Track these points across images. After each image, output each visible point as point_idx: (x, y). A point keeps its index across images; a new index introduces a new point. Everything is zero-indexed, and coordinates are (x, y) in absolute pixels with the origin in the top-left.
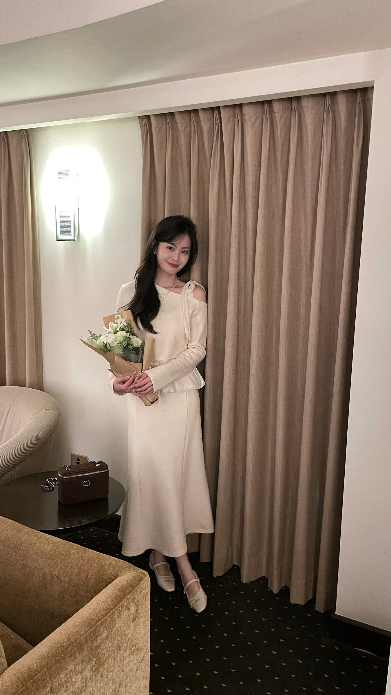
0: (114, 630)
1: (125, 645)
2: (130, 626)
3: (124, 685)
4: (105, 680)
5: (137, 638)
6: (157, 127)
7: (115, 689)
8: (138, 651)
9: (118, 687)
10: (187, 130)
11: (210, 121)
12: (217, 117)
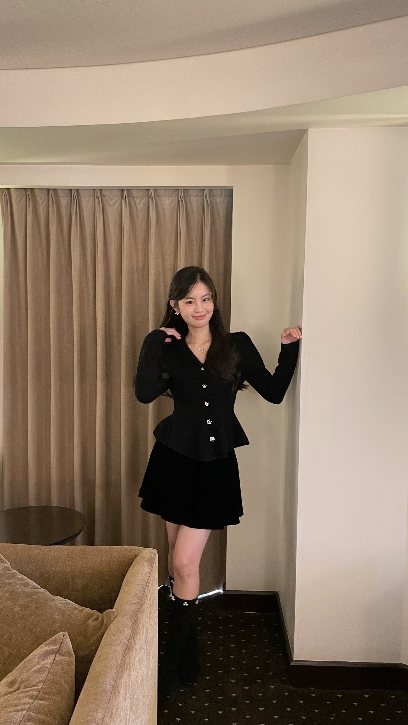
6: (17, 198)
10: (46, 202)
11: (67, 198)
12: (75, 197)
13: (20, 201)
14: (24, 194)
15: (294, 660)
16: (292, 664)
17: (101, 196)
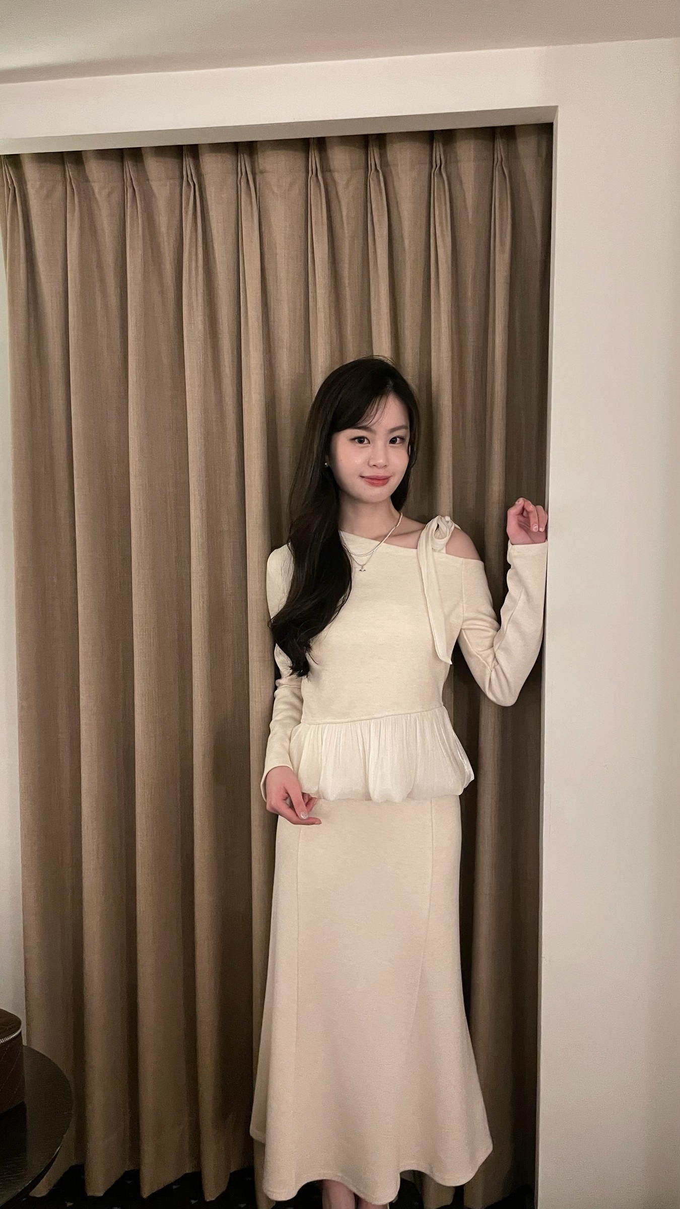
10: (116, 197)
11: (172, 181)
12: (192, 175)
13: (49, 195)
14: (59, 177)
17: (254, 174)
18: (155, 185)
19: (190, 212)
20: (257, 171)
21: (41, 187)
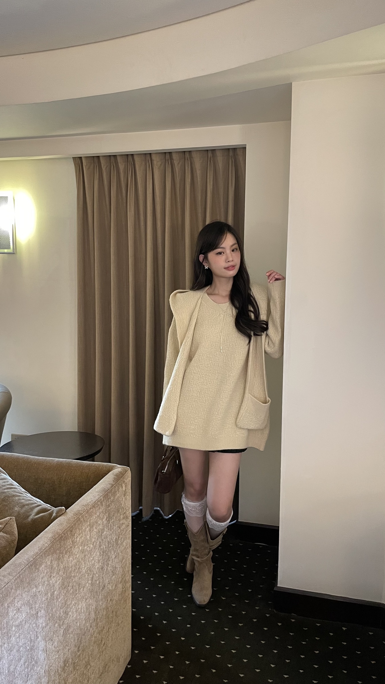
0: (116, 498)
1: (121, 510)
2: (122, 499)
3: (120, 538)
4: (112, 530)
5: (126, 509)
7: (116, 539)
8: (126, 518)
9: (118, 538)
10: (108, 168)
11: (124, 163)
12: (131, 161)
13: (89, 168)
14: (93, 162)
15: (278, 586)
16: (275, 589)
18: (119, 164)
19: (130, 174)
20: (152, 159)
21: (87, 165)
